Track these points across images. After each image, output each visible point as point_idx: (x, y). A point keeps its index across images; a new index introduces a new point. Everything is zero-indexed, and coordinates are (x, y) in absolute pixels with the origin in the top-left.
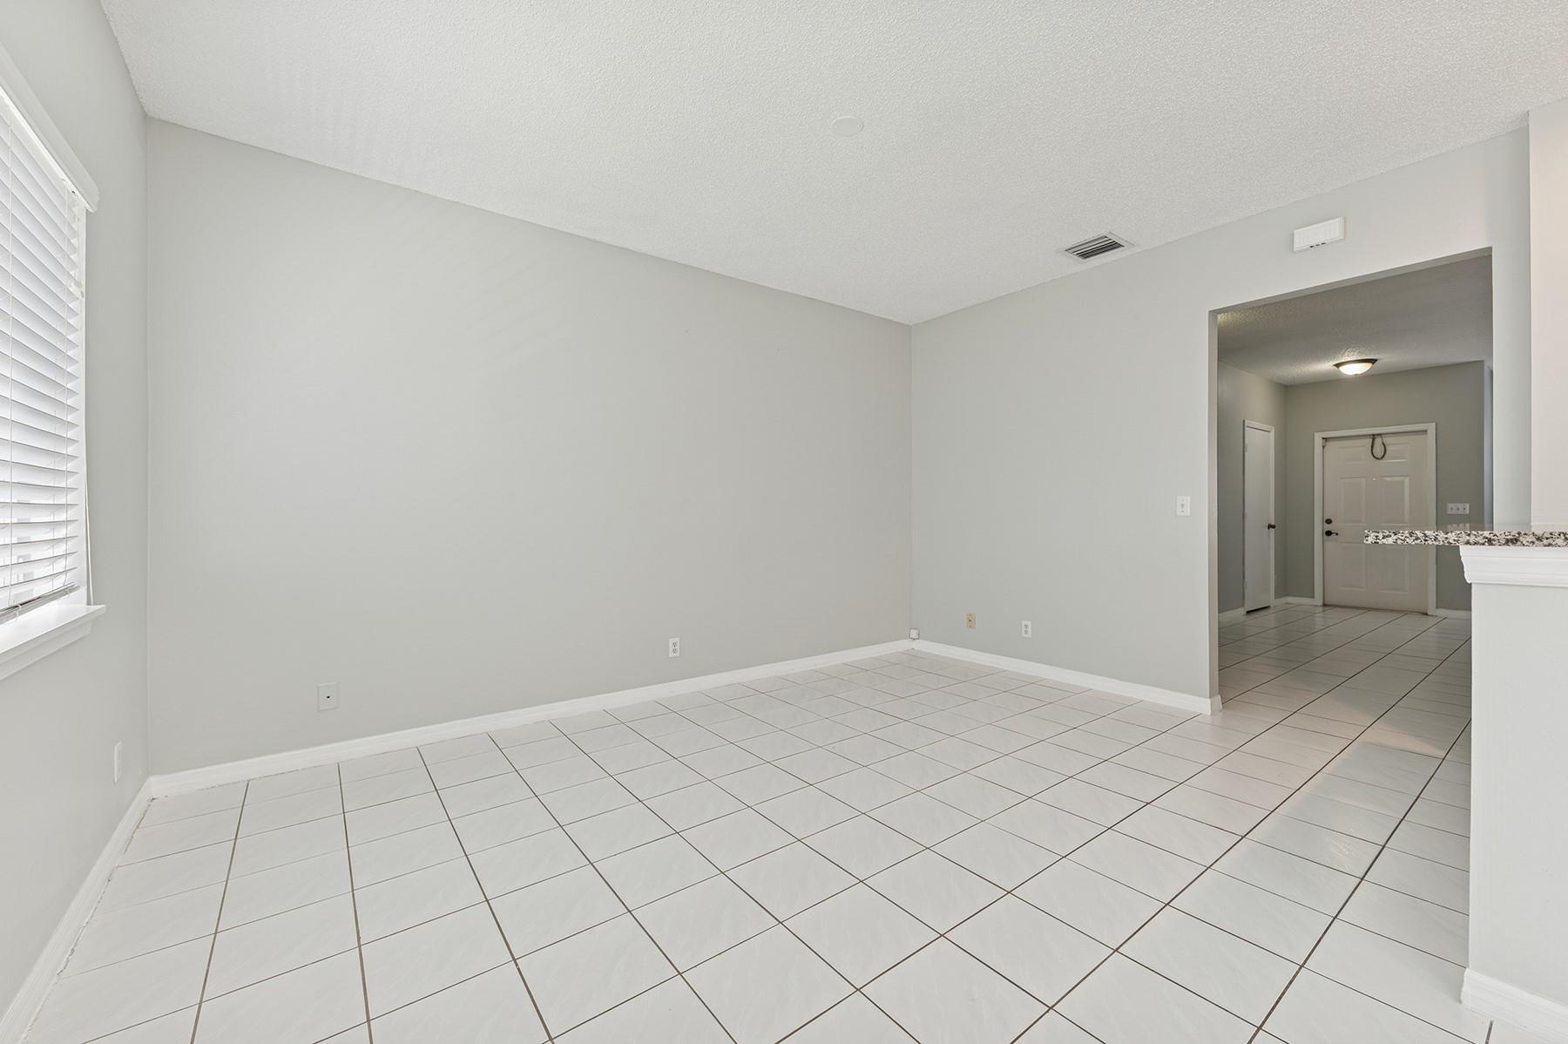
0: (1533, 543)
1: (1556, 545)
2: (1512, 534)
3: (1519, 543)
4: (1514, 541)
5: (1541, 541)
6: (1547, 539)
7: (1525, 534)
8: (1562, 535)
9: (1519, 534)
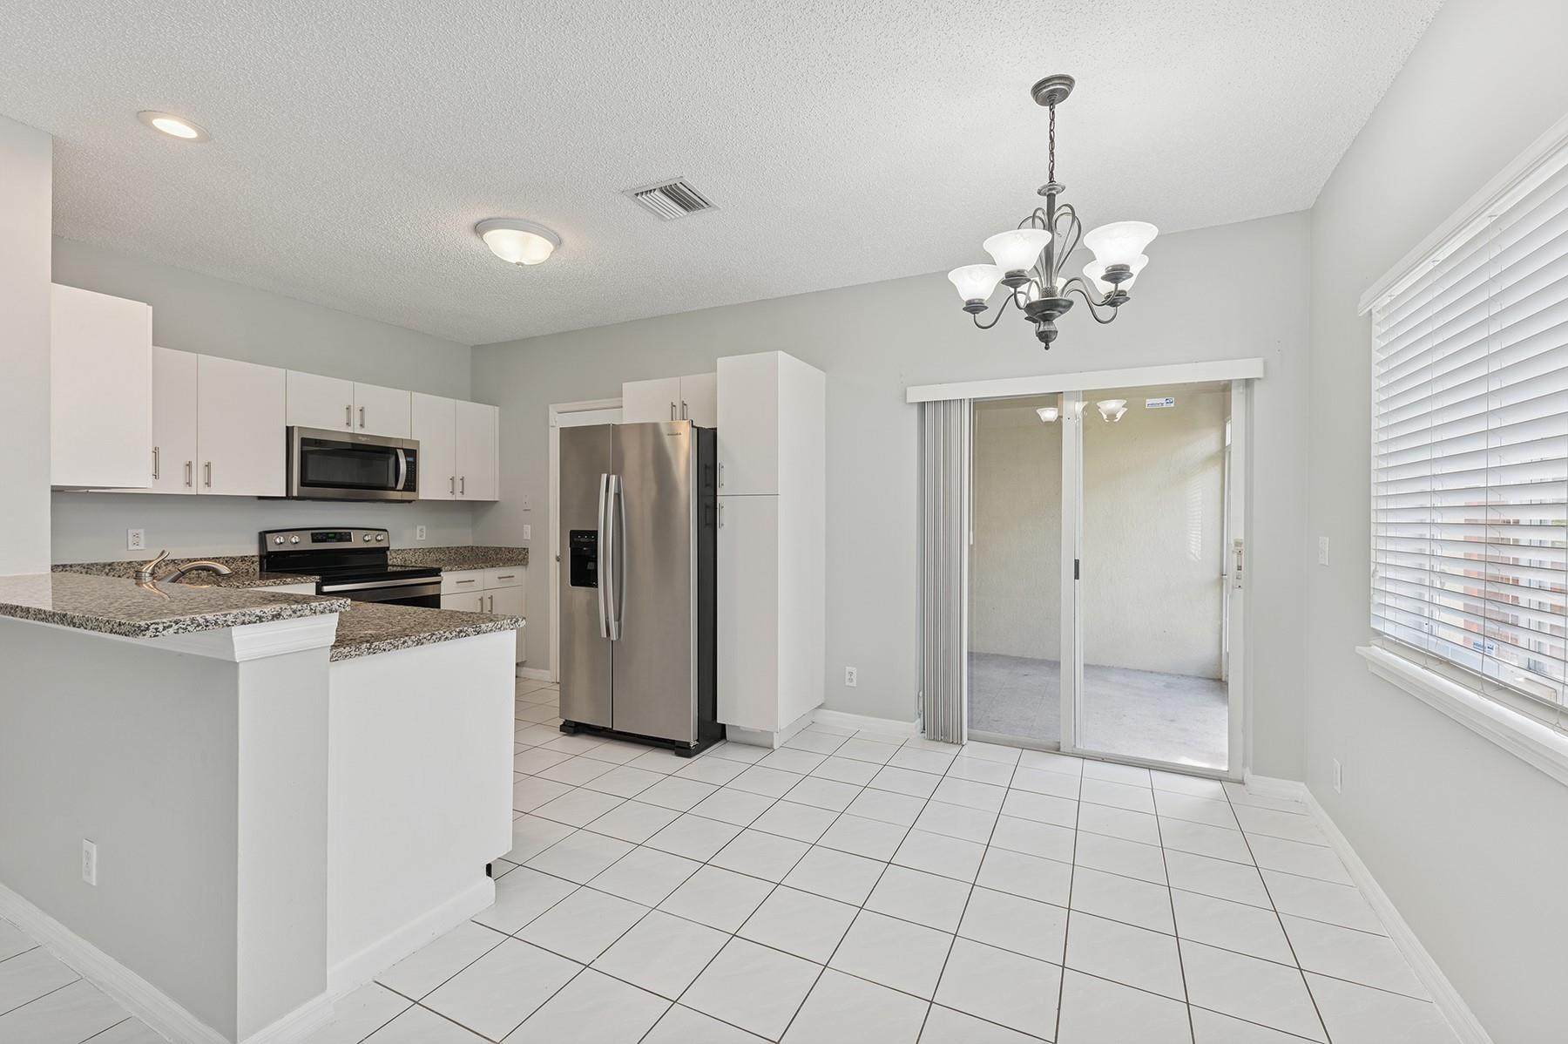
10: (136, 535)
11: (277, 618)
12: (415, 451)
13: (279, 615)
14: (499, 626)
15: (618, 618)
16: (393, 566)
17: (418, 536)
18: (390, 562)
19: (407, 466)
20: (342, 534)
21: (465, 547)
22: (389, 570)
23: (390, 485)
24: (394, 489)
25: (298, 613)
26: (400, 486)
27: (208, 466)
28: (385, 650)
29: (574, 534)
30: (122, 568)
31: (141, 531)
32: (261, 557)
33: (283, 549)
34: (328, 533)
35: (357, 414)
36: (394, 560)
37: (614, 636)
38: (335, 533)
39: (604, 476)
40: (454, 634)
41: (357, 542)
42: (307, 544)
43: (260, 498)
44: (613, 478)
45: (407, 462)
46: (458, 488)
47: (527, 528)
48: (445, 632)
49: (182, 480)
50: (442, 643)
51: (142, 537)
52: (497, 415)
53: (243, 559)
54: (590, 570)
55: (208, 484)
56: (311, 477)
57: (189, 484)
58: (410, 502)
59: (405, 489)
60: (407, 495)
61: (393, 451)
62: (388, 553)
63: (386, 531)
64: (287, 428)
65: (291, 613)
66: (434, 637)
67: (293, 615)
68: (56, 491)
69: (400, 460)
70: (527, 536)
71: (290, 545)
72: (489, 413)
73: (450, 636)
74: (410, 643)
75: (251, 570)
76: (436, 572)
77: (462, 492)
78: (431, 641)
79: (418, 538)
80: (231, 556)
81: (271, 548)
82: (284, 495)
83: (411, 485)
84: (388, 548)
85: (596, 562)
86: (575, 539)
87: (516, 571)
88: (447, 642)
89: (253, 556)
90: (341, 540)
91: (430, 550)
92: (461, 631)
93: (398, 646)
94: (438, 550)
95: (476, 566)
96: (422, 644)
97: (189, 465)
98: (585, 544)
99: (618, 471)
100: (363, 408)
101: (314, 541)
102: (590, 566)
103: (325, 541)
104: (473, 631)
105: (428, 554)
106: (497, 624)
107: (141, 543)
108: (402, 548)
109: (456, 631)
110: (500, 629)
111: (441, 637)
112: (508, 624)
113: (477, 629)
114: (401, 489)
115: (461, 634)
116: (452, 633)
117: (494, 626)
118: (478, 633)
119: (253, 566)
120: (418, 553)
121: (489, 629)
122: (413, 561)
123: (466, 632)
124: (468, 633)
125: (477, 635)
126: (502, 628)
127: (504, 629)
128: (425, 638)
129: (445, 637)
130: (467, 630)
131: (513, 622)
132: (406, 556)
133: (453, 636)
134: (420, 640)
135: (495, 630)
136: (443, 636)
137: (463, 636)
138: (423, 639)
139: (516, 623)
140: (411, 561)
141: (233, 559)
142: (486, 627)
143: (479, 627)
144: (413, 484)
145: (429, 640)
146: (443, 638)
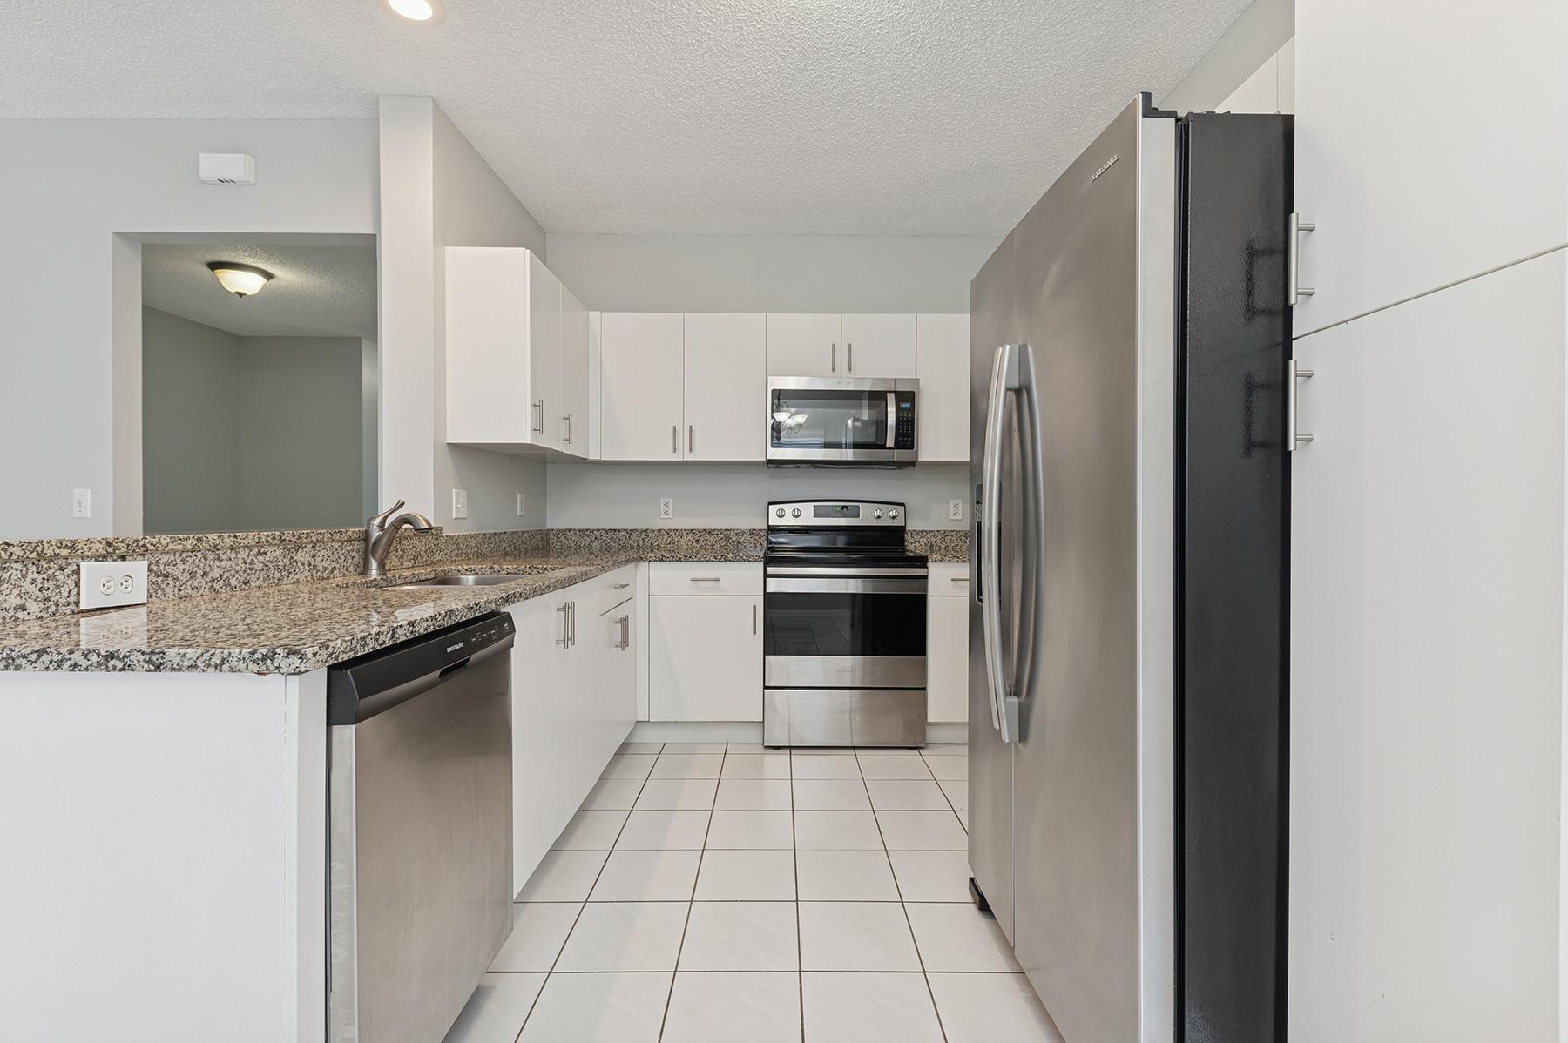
10: (666, 504)
12: (913, 393)
17: (951, 513)
18: (908, 544)
19: (899, 414)
20: (849, 508)
23: (877, 442)
24: (882, 447)
26: (890, 442)
27: (690, 430)
30: (654, 535)
31: (671, 501)
33: (783, 522)
34: (832, 506)
35: (845, 354)
37: (1004, 734)
38: (843, 506)
42: (810, 519)
45: (899, 410)
49: (670, 445)
50: (65, 674)
51: (671, 505)
53: (752, 532)
55: (692, 449)
56: (784, 437)
57: (676, 450)
58: (909, 463)
59: (897, 446)
60: (903, 455)
61: (882, 397)
62: (907, 535)
63: (901, 505)
66: (46, 658)
69: (889, 408)
71: (791, 518)
76: (921, 561)
79: (952, 517)
80: (739, 528)
81: (774, 522)
83: (907, 441)
84: (905, 528)
89: (759, 530)
90: (848, 515)
91: (967, 535)
96: (18, 668)
97: (675, 430)
101: (817, 515)
103: (832, 515)
104: (145, 660)
105: (963, 538)
106: (212, 655)
107: (671, 512)
108: (928, 529)
109: (98, 654)
110: (219, 667)
111: (62, 661)
112: (244, 659)
113: (154, 658)
114: (892, 446)
115: (111, 663)
116: (89, 657)
117: (202, 659)
118: (158, 668)
119: (760, 541)
120: (950, 537)
121: (187, 663)
122: (943, 547)
123: (126, 660)
124: (129, 663)
125: (155, 671)
126: (225, 667)
127: (232, 670)
128: (24, 656)
129: (72, 662)
130: (126, 657)
131: (258, 655)
132: (933, 539)
133: (90, 662)
134: (13, 660)
135: (205, 668)
136: (67, 660)
137: (118, 668)
138: (18, 657)
139: (268, 661)
140: (940, 547)
141: (744, 533)
142: (179, 658)
143: (159, 654)
144: (910, 439)
145: (33, 662)
146: (67, 665)
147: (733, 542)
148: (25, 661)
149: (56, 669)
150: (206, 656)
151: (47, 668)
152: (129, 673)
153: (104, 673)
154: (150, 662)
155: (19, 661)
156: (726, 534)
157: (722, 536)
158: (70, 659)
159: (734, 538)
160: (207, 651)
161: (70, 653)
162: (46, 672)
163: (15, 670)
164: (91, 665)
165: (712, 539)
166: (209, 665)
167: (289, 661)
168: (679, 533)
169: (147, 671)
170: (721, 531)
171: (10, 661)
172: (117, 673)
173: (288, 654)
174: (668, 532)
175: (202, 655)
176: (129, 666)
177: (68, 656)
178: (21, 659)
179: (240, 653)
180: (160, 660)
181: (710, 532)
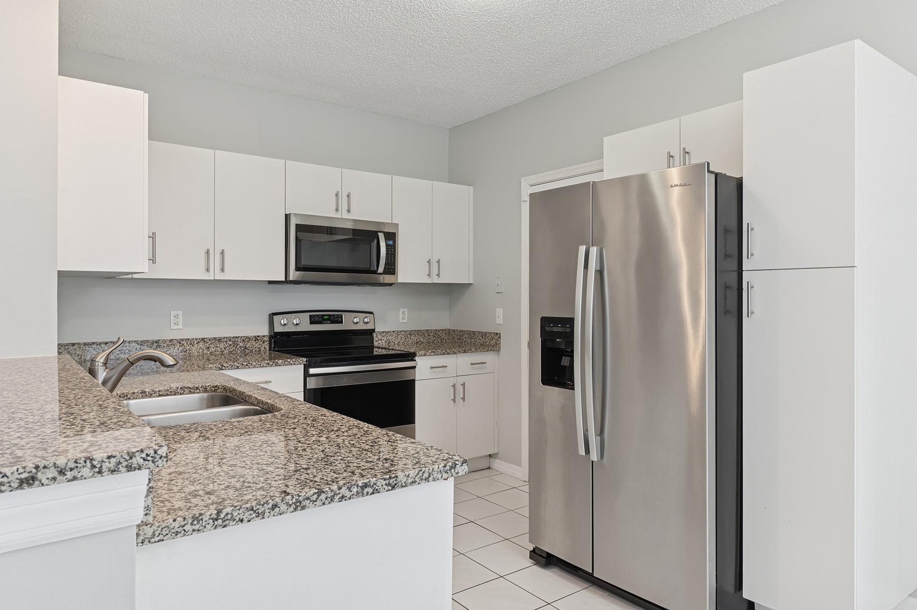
0: (54, 479)
1: (83, 478)
2: (28, 469)
3: (37, 483)
4: (29, 481)
5: (64, 474)
6: (71, 469)
7: (45, 467)
8: (88, 462)
9: (37, 467)
10: (176, 316)
11: (30, 485)
12: (395, 233)
13: (33, 478)
14: (426, 475)
15: (601, 432)
16: (379, 348)
17: (401, 318)
18: (376, 344)
19: (387, 249)
20: (335, 317)
21: (443, 330)
22: (375, 353)
23: (372, 269)
24: (375, 272)
25: (69, 475)
26: (381, 270)
27: (222, 253)
28: (242, 521)
29: (545, 321)
30: (165, 345)
31: (180, 313)
32: (271, 337)
33: (286, 329)
34: (323, 315)
35: (345, 199)
36: (379, 341)
37: (594, 456)
38: (330, 316)
39: (582, 249)
40: (355, 490)
41: (349, 323)
42: (305, 325)
43: (270, 282)
44: (594, 251)
45: (387, 245)
46: (435, 271)
47: (500, 312)
48: (340, 488)
49: (203, 266)
50: (335, 505)
51: (180, 317)
52: (472, 194)
53: (256, 338)
54: (565, 366)
55: (222, 270)
56: (304, 262)
57: (208, 270)
58: (390, 285)
59: (386, 272)
60: (388, 279)
61: (374, 235)
62: (375, 335)
63: (372, 313)
64: (286, 215)
65: (56, 474)
66: (323, 496)
67: (59, 478)
68: (61, 275)
69: (381, 244)
70: (500, 321)
71: (292, 326)
72: (465, 192)
73: (348, 494)
74: (283, 507)
75: (262, 349)
76: (410, 356)
77: (438, 275)
78: (318, 503)
79: (401, 321)
80: (246, 335)
81: (278, 329)
82: (283, 279)
83: (391, 268)
84: (373, 330)
85: (572, 357)
86: (547, 329)
87: (488, 357)
88: (344, 502)
89: (264, 336)
90: (333, 322)
91: (411, 333)
92: (366, 486)
93: (263, 513)
94: (418, 332)
95: (449, 351)
96: (303, 508)
97: (208, 252)
98: (559, 335)
99: (598, 241)
100: (349, 193)
101: (312, 323)
102: (565, 361)
103: (320, 323)
104: (386, 484)
105: (409, 336)
106: (424, 472)
107: (181, 323)
108: (387, 330)
109: (357, 486)
110: (427, 479)
111: (333, 496)
112: (440, 471)
113: (391, 481)
114: (382, 272)
115: (366, 490)
116: (351, 489)
117: (418, 476)
118: (393, 487)
119: (264, 345)
120: (401, 336)
121: (410, 481)
122: (396, 343)
123: (374, 486)
124: (377, 488)
125: (392, 490)
126: (431, 479)
127: (434, 480)
128: (308, 499)
129: (341, 495)
130: (375, 484)
131: (448, 468)
132: (390, 338)
133: (352, 493)
134: (300, 503)
135: (420, 482)
136: (337, 494)
137: (370, 493)
138: (304, 500)
139: (453, 470)
140: (394, 343)
141: (249, 338)
142: (405, 478)
143: (394, 478)
144: (392, 267)
145: (315, 501)
146: (337, 498)
147: (241, 347)
148: (308, 501)
149: (330, 503)
150: (420, 474)
151: (324, 504)
152: (376, 495)
153: (361, 499)
154: (389, 485)
155: (304, 503)
156: (234, 340)
157: (231, 343)
158: (339, 493)
159: (241, 344)
160: (421, 471)
161: (339, 490)
162: (323, 506)
163: (301, 510)
164: (353, 495)
165: (222, 345)
166: (422, 479)
167: (463, 468)
168: (191, 342)
169: (387, 491)
170: (230, 339)
171: (298, 504)
172: (369, 497)
173: (462, 464)
174: (180, 342)
175: (418, 474)
176: (377, 489)
177: (338, 492)
178: (306, 501)
179: (438, 468)
180: (395, 482)
181: (220, 340)
